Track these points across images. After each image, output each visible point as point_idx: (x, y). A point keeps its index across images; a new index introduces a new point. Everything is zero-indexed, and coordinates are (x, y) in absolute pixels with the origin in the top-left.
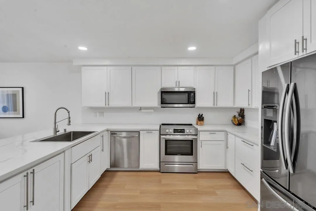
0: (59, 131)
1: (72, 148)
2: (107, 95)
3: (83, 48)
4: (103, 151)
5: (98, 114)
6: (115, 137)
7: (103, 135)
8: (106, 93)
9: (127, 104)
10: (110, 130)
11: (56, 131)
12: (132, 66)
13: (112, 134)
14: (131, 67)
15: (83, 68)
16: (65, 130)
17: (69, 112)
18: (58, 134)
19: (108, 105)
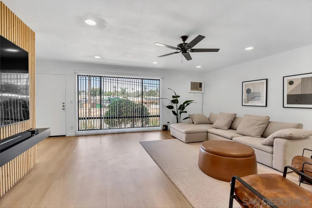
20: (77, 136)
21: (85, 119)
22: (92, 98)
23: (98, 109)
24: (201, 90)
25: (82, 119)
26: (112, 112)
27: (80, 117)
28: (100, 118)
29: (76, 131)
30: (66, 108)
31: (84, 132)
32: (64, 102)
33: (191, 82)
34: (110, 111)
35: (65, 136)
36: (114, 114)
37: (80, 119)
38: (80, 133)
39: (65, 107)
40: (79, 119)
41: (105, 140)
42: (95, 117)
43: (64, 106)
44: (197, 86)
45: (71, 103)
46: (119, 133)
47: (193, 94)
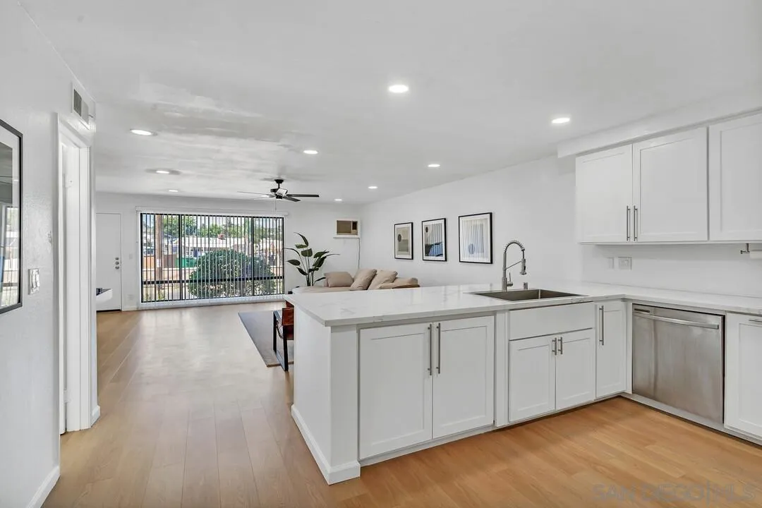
0: (511, 285)
1: (511, 312)
2: (633, 213)
3: (561, 121)
4: (603, 344)
5: (617, 260)
6: (655, 321)
7: (603, 307)
8: (628, 209)
9: (695, 234)
10: (632, 300)
11: (506, 284)
12: (706, 125)
13: (636, 310)
14: (704, 130)
15: (578, 159)
16: (525, 285)
17: (523, 250)
18: (509, 289)
19: (635, 238)
20: (140, 311)
21: (153, 283)
22: (165, 242)
23: (176, 270)
24: (357, 234)
25: (149, 283)
26: (204, 271)
27: (145, 279)
28: (179, 282)
29: (138, 304)
30: (123, 266)
31: (152, 305)
32: (117, 257)
33: (338, 221)
34: (200, 270)
35: (119, 310)
36: (207, 275)
37: (145, 283)
38: (145, 305)
39: (119, 265)
40: (143, 283)
41: (188, 316)
42: (170, 279)
43: (118, 263)
44: (348, 227)
45: (131, 257)
46: (211, 305)
47: (342, 240)
